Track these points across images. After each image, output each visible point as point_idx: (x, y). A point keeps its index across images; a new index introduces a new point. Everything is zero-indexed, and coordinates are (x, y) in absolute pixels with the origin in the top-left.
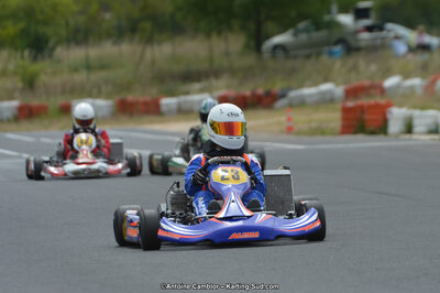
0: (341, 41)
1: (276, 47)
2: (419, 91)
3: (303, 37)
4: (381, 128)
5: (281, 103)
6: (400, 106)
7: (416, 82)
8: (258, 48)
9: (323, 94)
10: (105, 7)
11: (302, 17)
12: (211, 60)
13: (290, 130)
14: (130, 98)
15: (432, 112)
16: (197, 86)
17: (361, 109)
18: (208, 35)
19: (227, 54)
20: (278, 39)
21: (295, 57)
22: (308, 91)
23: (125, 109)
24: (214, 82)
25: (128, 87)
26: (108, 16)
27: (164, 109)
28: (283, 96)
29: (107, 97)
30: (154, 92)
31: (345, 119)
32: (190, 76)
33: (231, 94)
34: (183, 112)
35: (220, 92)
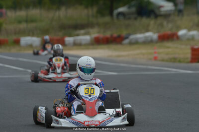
1: (119, 14)
5: (126, 41)
8: (111, 14)
9: (146, 37)
16: (82, 31)
22: (140, 36)
24: (91, 30)
27: (67, 42)
28: (127, 38)
30: (60, 34)
33: (101, 35)
34: (77, 45)
35: (95, 35)
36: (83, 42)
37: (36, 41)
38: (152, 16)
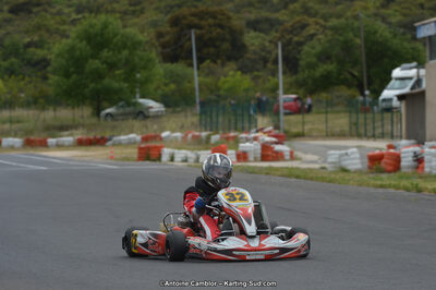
0: (141, 112)
1: (107, 114)
2: (180, 139)
3: (121, 111)
4: (159, 158)
5: (109, 143)
6: (169, 147)
7: (178, 134)
8: (98, 114)
9: (130, 139)
10: (21, 91)
11: (121, 100)
12: (74, 120)
13: (112, 158)
14: (32, 138)
15: (184, 151)
16: (66, 133)
17: (149, 148)
18: (73, 108)
19: (82, 117)
20: (108, 111)
21: (117, 120)
22: (123, 137)
23: (29, 143)
24: (74, 131)
25: (31, 132)
26: (22, 95)
27: (49, 144)
28: (110, 140)
29: (20, 137)
30: (43, 135)
31: (140, 153)
32: (63, 128)
33: (84, 137)
34: (59, 146)
35: (79, 137)
36: (67, 144)
37: (17, 141)
38: (141, 117)
